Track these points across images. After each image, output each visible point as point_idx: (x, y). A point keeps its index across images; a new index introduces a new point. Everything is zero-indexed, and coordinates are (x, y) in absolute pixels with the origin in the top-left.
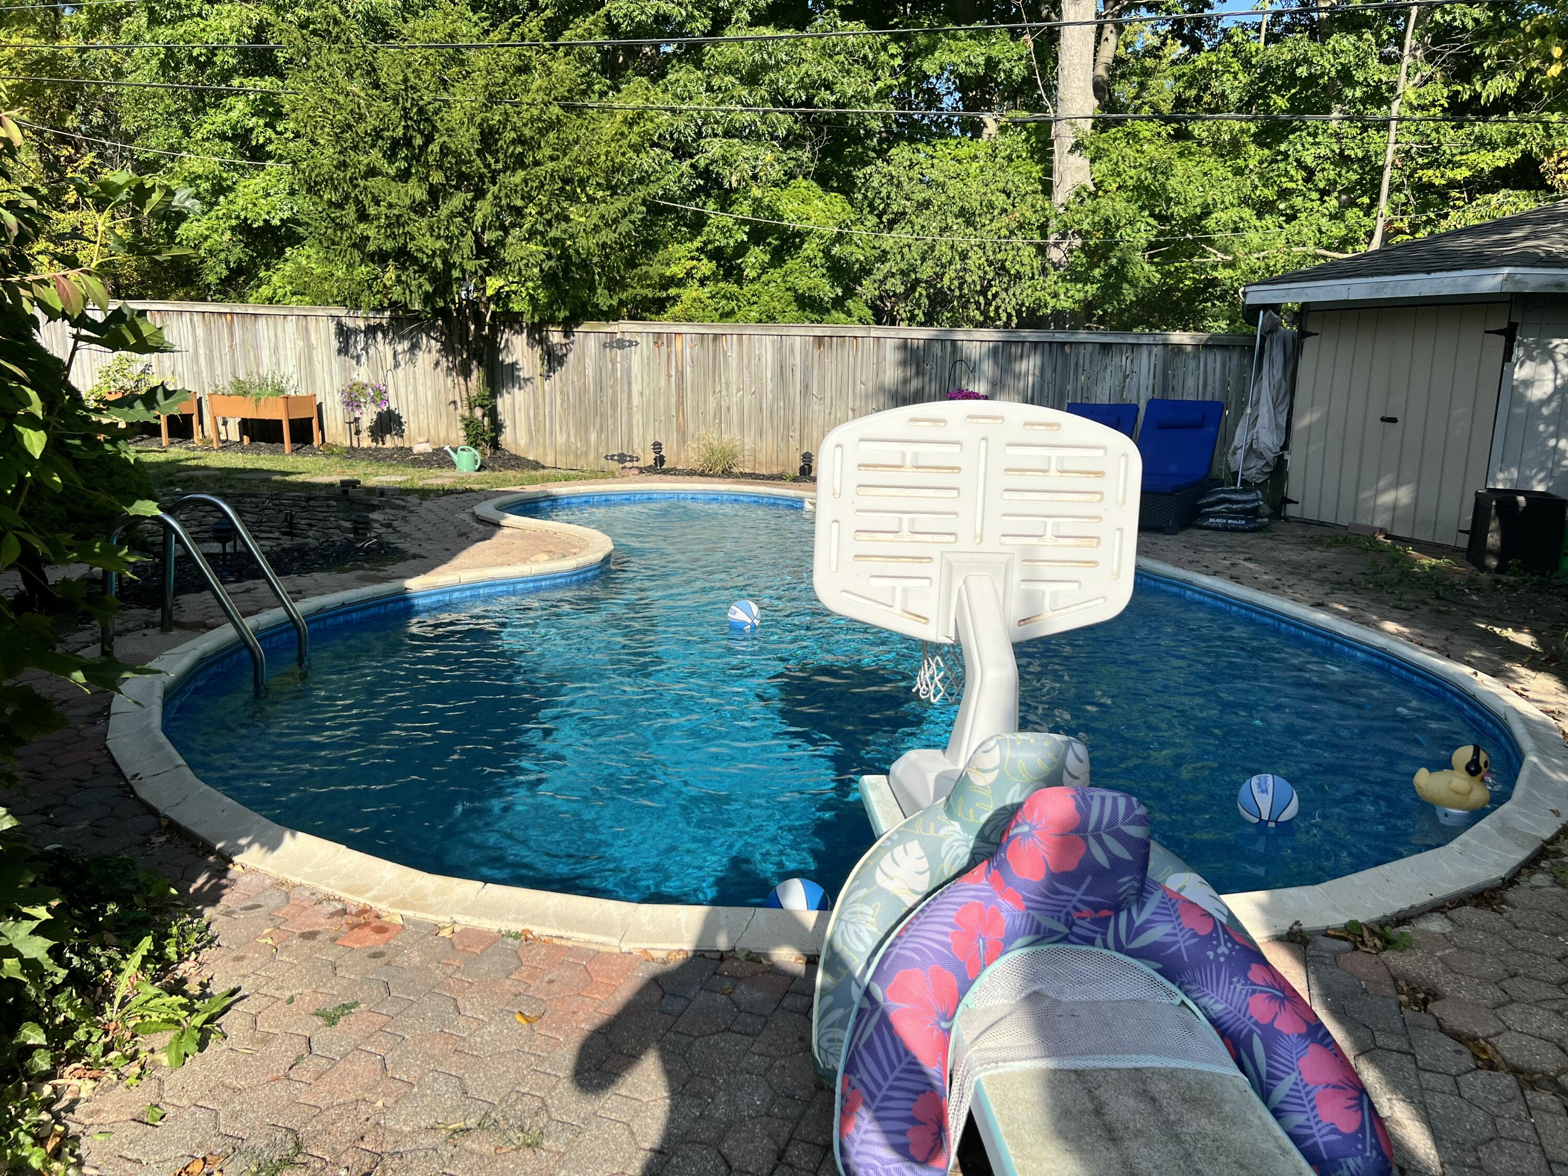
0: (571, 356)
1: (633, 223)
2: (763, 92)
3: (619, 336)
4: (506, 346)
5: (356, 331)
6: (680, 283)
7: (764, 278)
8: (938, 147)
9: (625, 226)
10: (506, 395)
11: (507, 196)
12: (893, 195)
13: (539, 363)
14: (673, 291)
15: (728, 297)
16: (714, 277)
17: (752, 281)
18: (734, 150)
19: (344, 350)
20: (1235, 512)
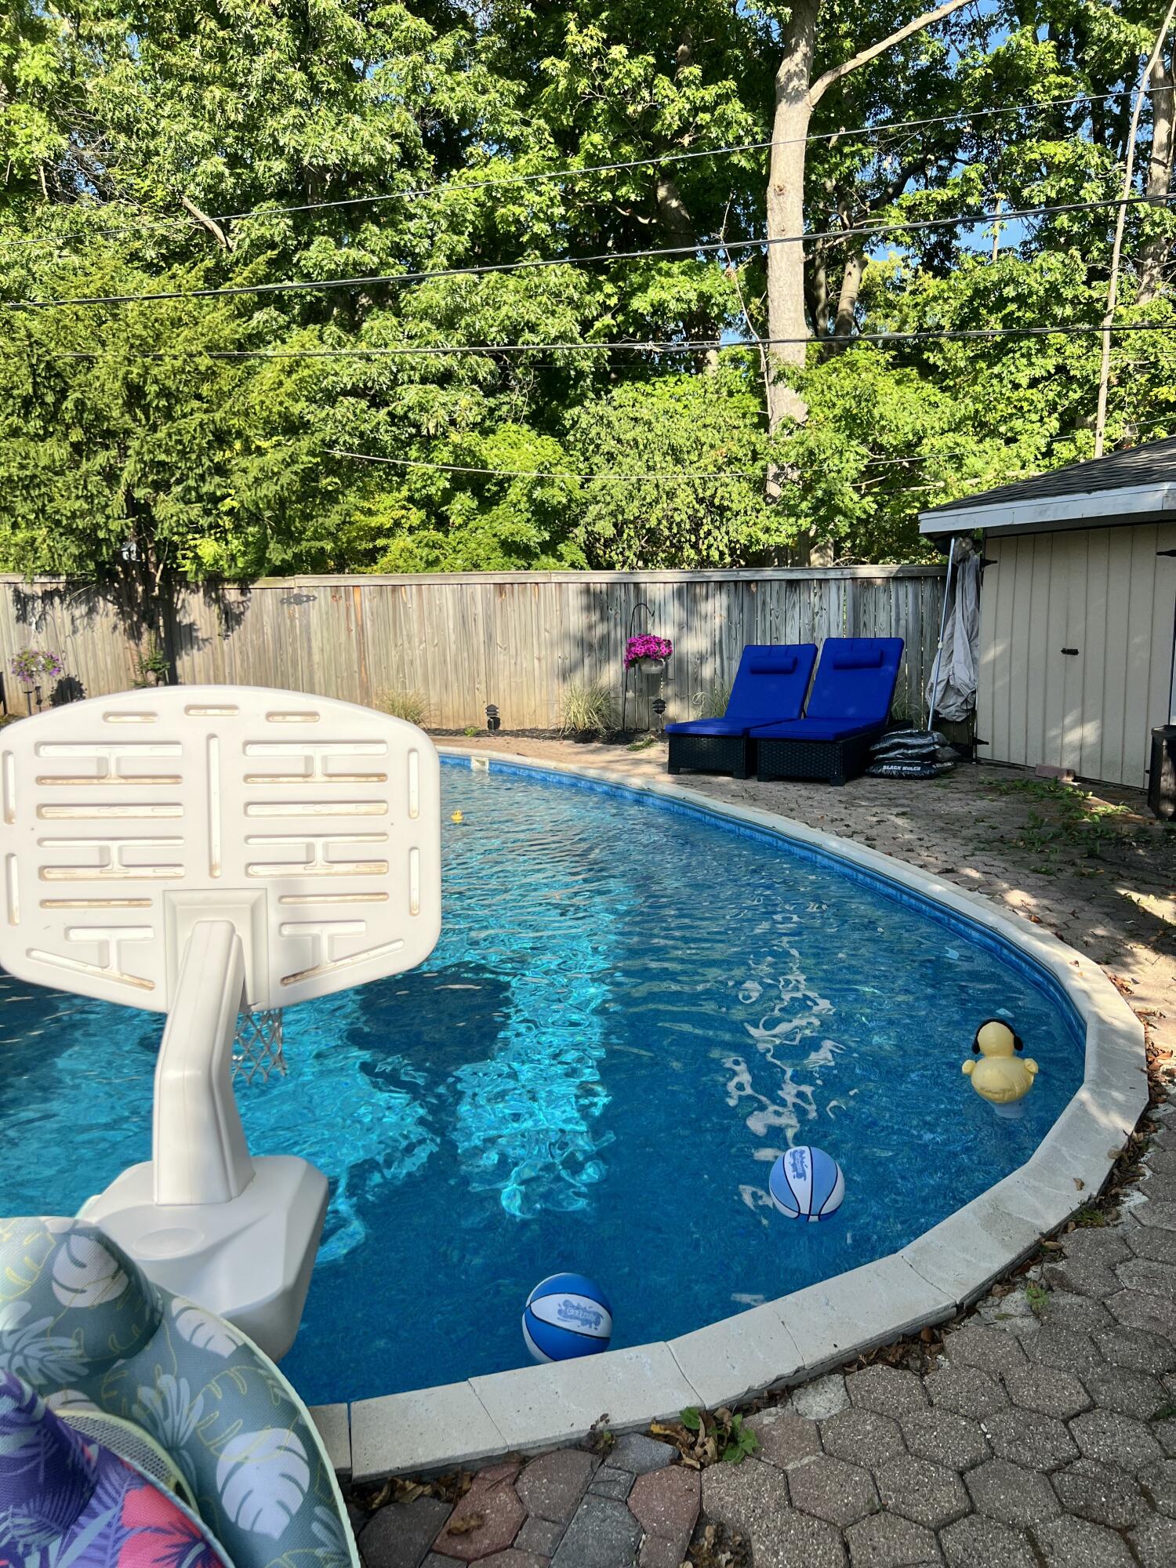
0: (248, 614)
1: (296, 473)
2: (460, 335)
3: (296, 591)
4: (183, 606)
5: (33, 598)
6: (389, 533)
7: (472, 525)
8: (658, 385)
9: (286, 477)
10: (185, 658)
11: (150, 452)
12: (603, 435)
13: (217, 622)
14: (380, 542)
15: (434, 546)
16: (423, 525)
17: (459, 528)
18: (430, 397)
19: (22, 618)
20: (911, 757)
